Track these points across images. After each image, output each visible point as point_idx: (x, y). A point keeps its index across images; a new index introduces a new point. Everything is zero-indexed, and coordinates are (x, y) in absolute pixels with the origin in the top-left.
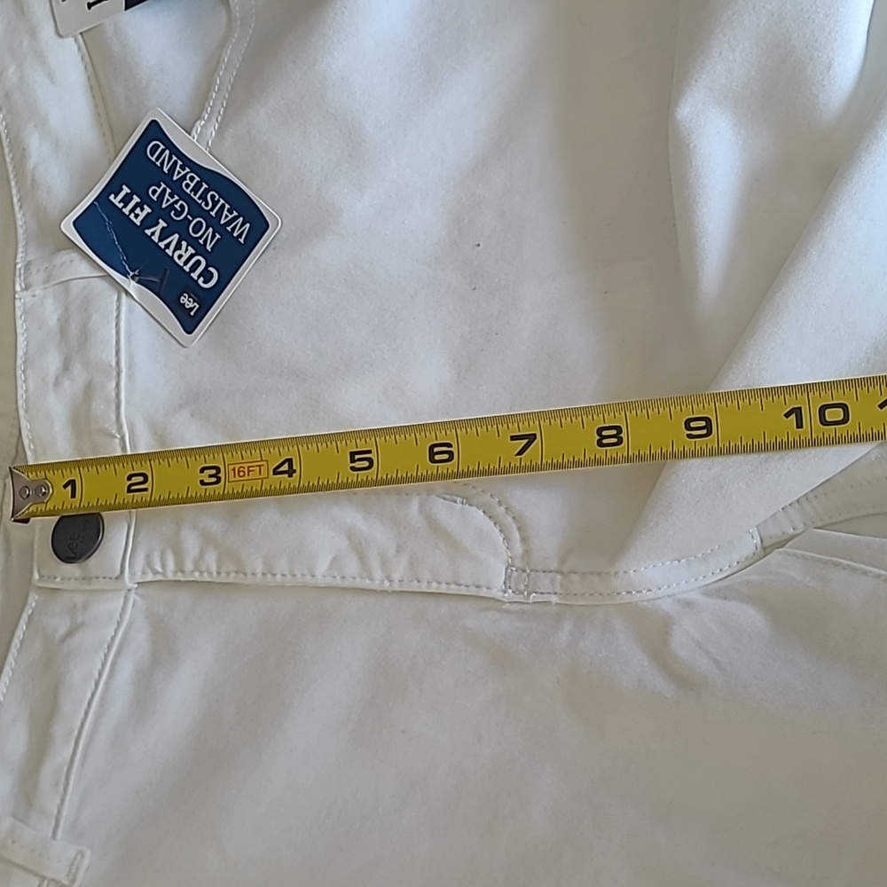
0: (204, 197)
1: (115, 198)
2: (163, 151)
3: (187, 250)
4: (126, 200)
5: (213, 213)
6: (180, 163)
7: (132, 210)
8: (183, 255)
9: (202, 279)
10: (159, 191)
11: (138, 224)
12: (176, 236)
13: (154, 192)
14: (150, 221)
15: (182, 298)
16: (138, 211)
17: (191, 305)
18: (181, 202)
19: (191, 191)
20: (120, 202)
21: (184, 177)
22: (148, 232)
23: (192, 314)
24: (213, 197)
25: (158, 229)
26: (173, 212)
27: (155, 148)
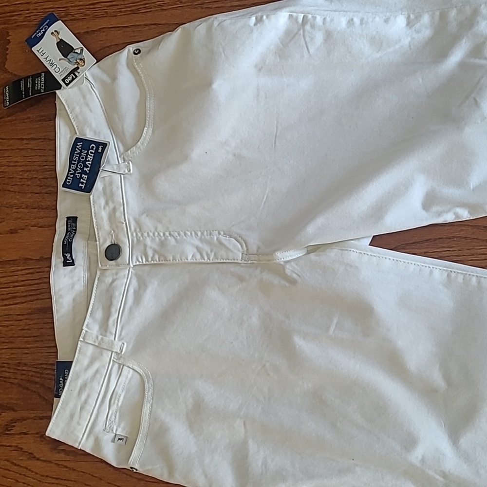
1: (83, 187)
2: (68, 179)
4: (82, 183)
5: (78, 155)
6: (70, 173)
7: (84, 180)
8: (90, 158)
9: (94, 149)
11: (87, 176)
12: (87, 163)
13: (78, 176)
14: (85, 173)
15: (100, 152)
16: (84, 178)
17: (101, 148)
18: (78, 167)
19: (75, 165)
20: (83, 185)
21: (73, 169)
22: (88, 172)
23: (102, 146)
24: (75, 158)
25: (86, 169)
26: (81, 167)
27: (69, 182)
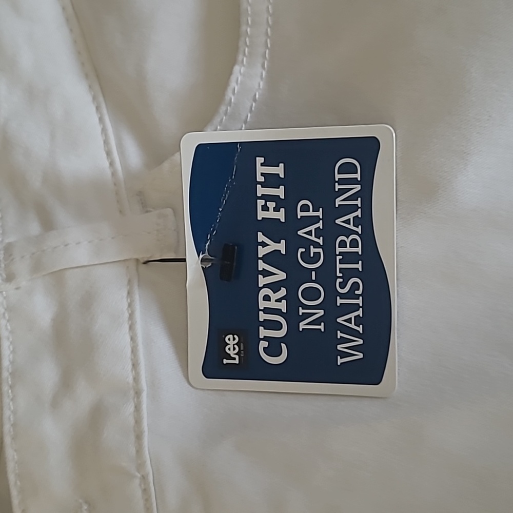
0: (348, 274)
1: (262, 165)
2: (354, 181)
3: (279, 300)
4: (271, 181)
5: (339, 301)
6: (359, 213)
7: (267, 198)
9: (265, 344)
10: (311, 213)
11: (259, 218)
12: (282, 276)
13: (305, 208)
14: (273, 229)
15: (231, 336)
16: (271, 205)
17: (232, 353)
18: (320, 250)
19: (340, 254)
20: (262, 174)
21: (349, 232)
22: (261, 237)
23: (225, 361)
24: (355, 286)
25: (273, 246)
26: (303, 250)
27: (350, 168)
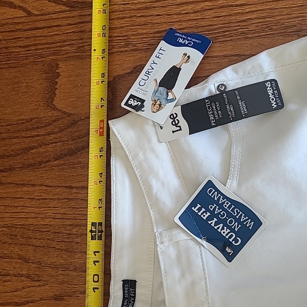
0: (233, 210)
1: (194, 208)
2: (214, 192)
3: (227, 230)
4: (199, 210)
5: (237, 217)
6: (222, 197)
7: (202, 214)
8: (225, 232)
9: (234, 242)
10: (213, 207)
11: (205, 219)
12: (222, 225)
13: (211, 207)
14: (210, 218)
15: (226, 248)
16: (204, 214)
17: (230, 251)
18: (223, 212)
19: (227, 208)
20: (197, 210)
21: (224, 202)
22: (210, 222)
23: (230, 254)
24: (237, 211)
25: (214, 221)
26: (220, 215)
27: (211, 191)
